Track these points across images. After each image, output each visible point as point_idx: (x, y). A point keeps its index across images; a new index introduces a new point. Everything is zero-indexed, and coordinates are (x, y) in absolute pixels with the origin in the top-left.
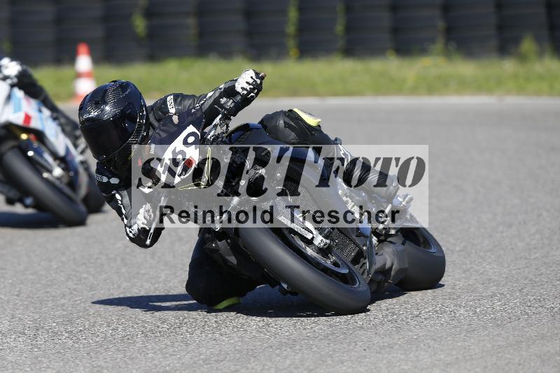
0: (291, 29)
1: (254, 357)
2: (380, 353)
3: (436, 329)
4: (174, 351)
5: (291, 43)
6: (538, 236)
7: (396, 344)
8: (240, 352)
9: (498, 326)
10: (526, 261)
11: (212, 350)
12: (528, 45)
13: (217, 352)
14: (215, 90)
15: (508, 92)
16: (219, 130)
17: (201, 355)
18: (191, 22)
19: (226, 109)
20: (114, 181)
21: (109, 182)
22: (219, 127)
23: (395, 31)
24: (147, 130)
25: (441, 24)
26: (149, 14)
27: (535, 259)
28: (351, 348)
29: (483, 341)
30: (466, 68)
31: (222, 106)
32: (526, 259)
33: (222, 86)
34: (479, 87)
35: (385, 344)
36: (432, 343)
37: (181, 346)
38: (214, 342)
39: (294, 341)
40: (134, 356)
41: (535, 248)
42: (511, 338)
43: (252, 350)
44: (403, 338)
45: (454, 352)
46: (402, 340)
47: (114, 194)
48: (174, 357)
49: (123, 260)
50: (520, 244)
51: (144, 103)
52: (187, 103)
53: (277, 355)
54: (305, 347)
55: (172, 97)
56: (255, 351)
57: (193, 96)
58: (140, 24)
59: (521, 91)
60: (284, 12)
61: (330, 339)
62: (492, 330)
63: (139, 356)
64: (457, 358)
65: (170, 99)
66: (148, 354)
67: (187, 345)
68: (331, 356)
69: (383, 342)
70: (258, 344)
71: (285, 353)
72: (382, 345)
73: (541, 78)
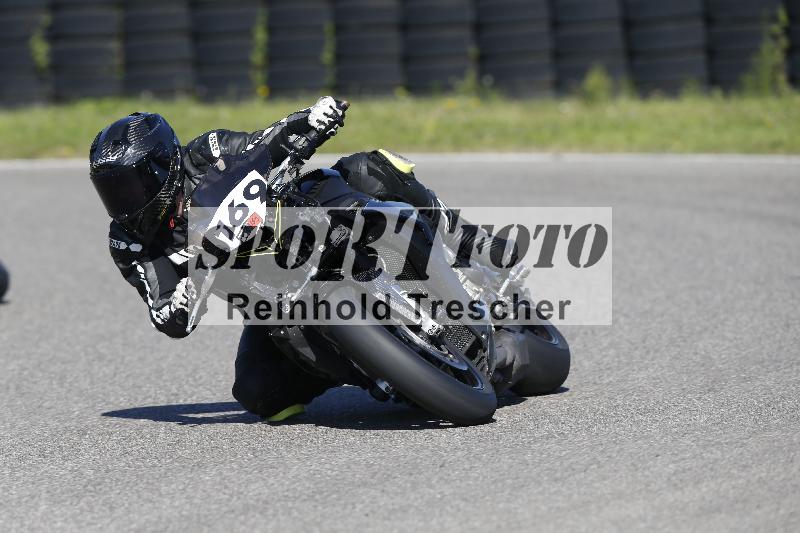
0: (257, 57)
1: (209, 526)
2: (389, 519)
3: (468, 485)
4: (93, 518)
5: (259, 77)
6: (612, 352)
7: (410, 506)
8: (188, 518)
9: (556, 480)
10: (596, 387)
11: (147, 517)
12: (596, 79)
13: (155, 520)
14: (275, 125)
15: (569, 147)
16: (287, 178)
17: (132, 523)
18: (115, 45)
19: (296, 150)
20: (136, 248)
21: (128, 248)
22: (286, 174)
23: (406, 59)
24: (182, 180)
25: (472, 50)
26: (53, 35)
27: (608, 384)
28: (347, 511)
29: (536, 501)
30: (508, 113)
31: (291, 146)
32: (595, 383)
33: (284, 120)
34: (526, 140)
35: (397, 507)
36: (462, 504)
37: (104, 511)
38: (150, 505)
39: (266, 502)
40: (36, 525)
41: (608, 369)
42: (575, 496)
43: (206, 516)
44: (422, 497)
45: (494, 518)
46: (420, 501)
47: (135, 266)
48: (93, 527)
49: (18, 388)
50: (586, 363)
51: (178, 142)
52: (236, 142)
53: (242, 523)
54: (281, 511)
55: (215, 134)
56: (211, 517)
57: (243, 134)
58: (40, 50)
59: (586, 145)
60: (247, 33)
61: (317, 501)
62: (546, 486)
63: (42, 525)
64: (499, 527)
65: (213, 138)
66: (55, 522)
67: (112, 509)
68: (318, 524)
69: (393, 504)
70: (213, 507)
71: (253, 520)
72: (391, 507)
73: (615, 126)
